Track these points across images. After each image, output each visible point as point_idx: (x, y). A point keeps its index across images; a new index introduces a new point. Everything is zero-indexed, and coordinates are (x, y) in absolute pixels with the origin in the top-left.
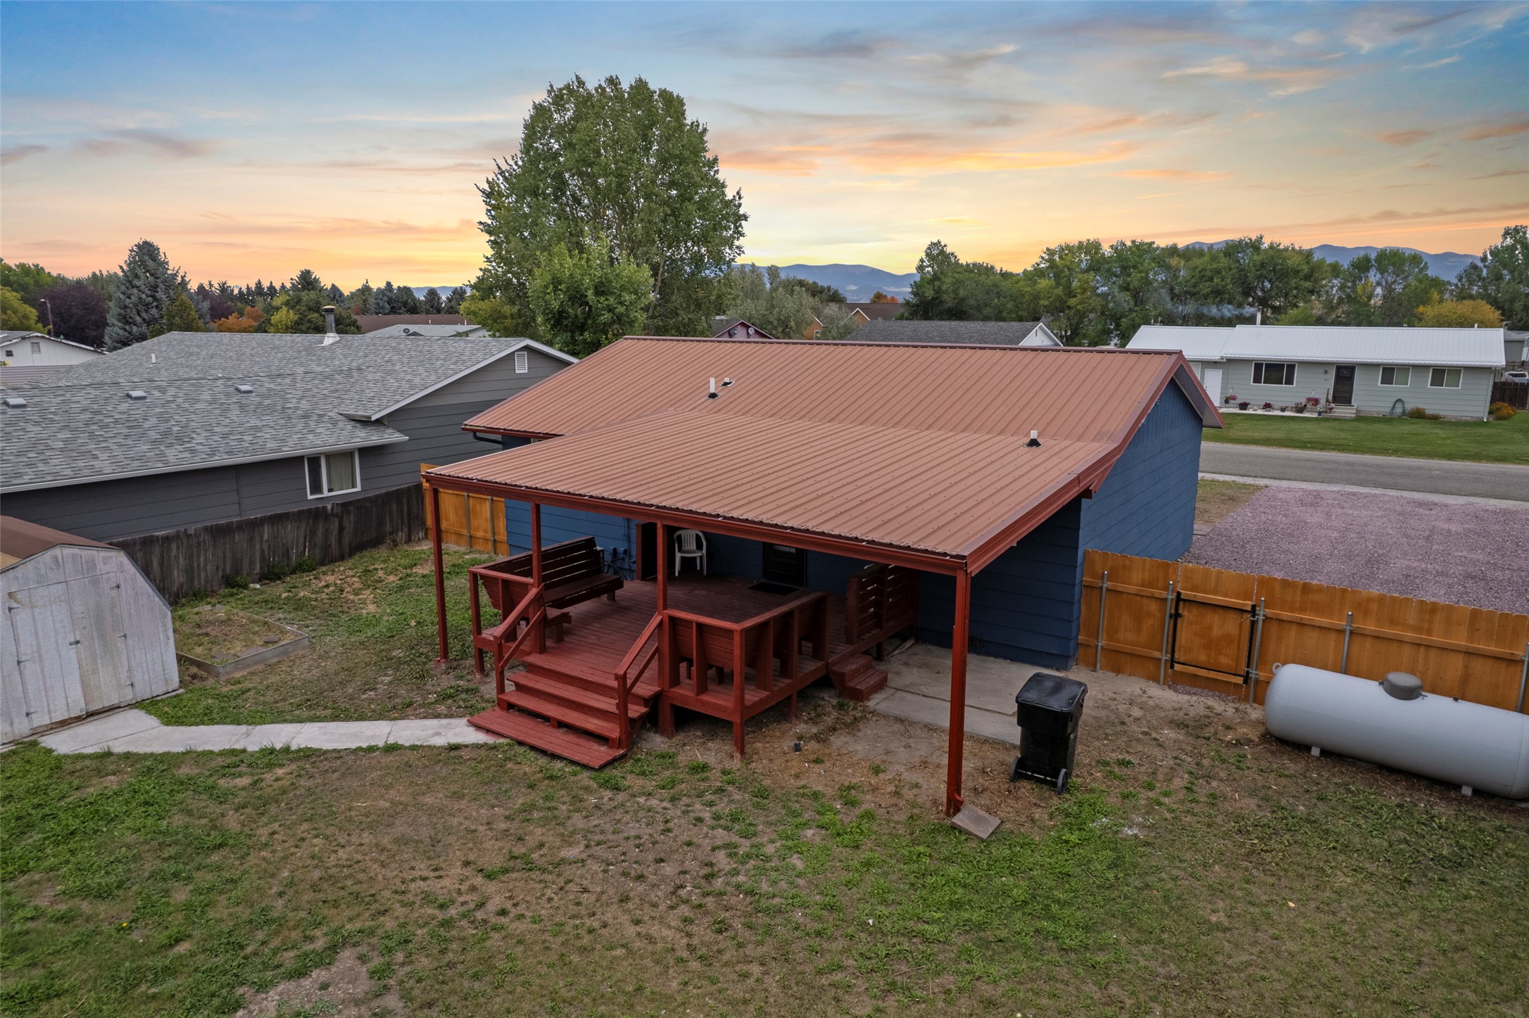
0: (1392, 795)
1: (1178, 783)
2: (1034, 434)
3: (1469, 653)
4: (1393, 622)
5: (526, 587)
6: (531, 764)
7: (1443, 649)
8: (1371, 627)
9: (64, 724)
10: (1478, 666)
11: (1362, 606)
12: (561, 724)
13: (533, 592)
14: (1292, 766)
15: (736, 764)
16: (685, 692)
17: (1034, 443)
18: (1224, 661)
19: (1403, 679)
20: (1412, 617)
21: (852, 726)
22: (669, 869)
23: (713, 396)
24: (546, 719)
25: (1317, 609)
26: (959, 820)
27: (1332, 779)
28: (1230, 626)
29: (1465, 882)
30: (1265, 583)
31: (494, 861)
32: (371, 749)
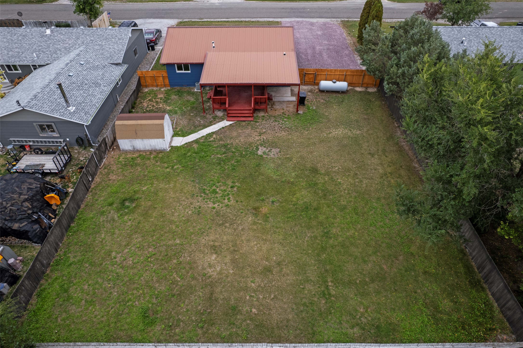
0: (334, 95)
1: (315, 100)
2: (285, 53)
3: (339, 75)
4: (331, 72)
5: (225, 99)
6: (244, 123)
7: (337, 75)
8: (329, 73)
9: (171, 142)
10: (340, 76)
11: (328, 71)
12: (241, 117)
13: (227, 99)
14: (324, 94)
15: (267, 114)
16: (257, 107)
17: (285, 54)
18: (311, 81)
19: (334, 81)
20: (333, 71)
21: (273, 104)
22: (276, 128)
23: (214, 47)
24: (239, 117)
25: (323, 72)
26: (299, 112)
27: (328, 95)
28: (312, 76)
29: (344, 103)
30: (316, 70)
31: (258, 134)
32: (220, 129)
